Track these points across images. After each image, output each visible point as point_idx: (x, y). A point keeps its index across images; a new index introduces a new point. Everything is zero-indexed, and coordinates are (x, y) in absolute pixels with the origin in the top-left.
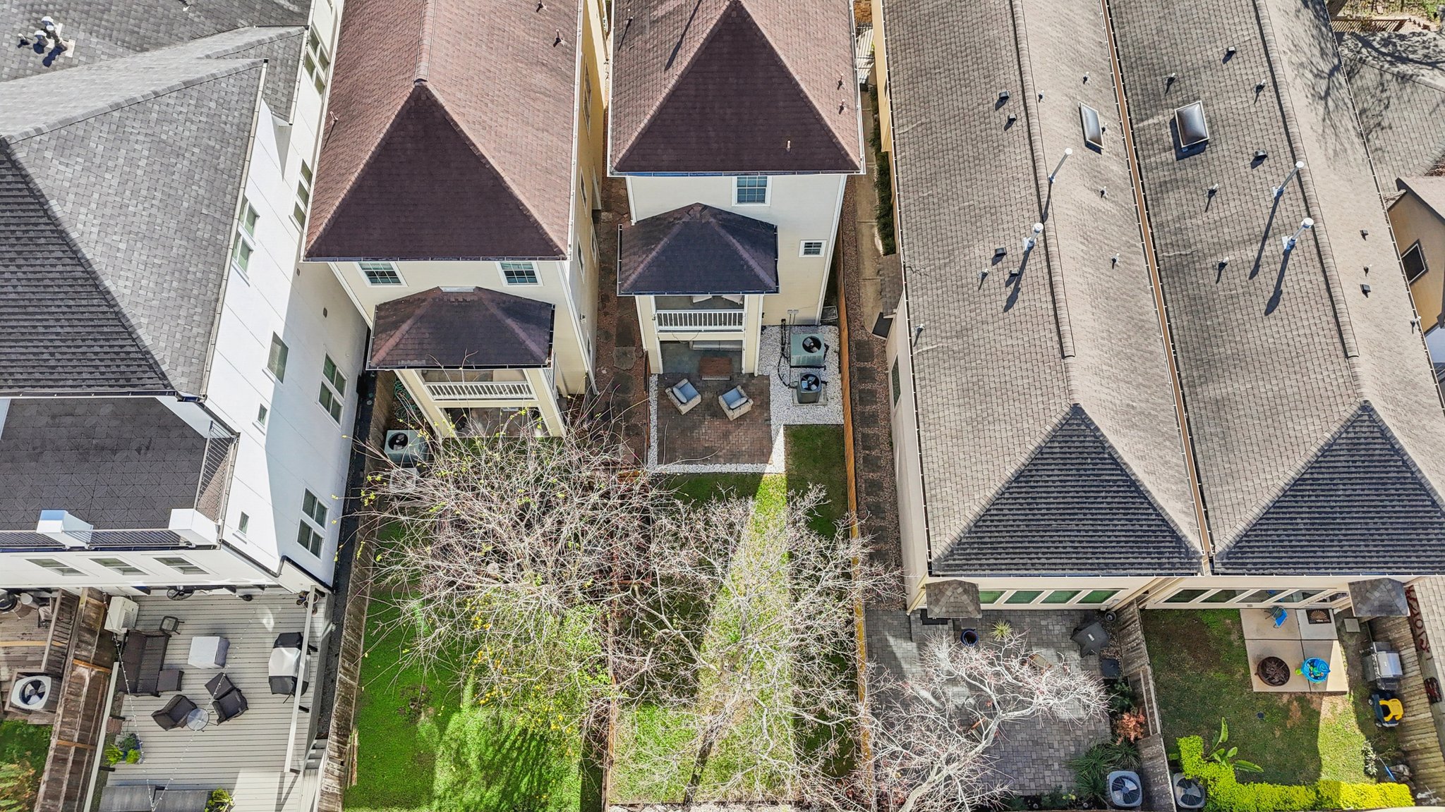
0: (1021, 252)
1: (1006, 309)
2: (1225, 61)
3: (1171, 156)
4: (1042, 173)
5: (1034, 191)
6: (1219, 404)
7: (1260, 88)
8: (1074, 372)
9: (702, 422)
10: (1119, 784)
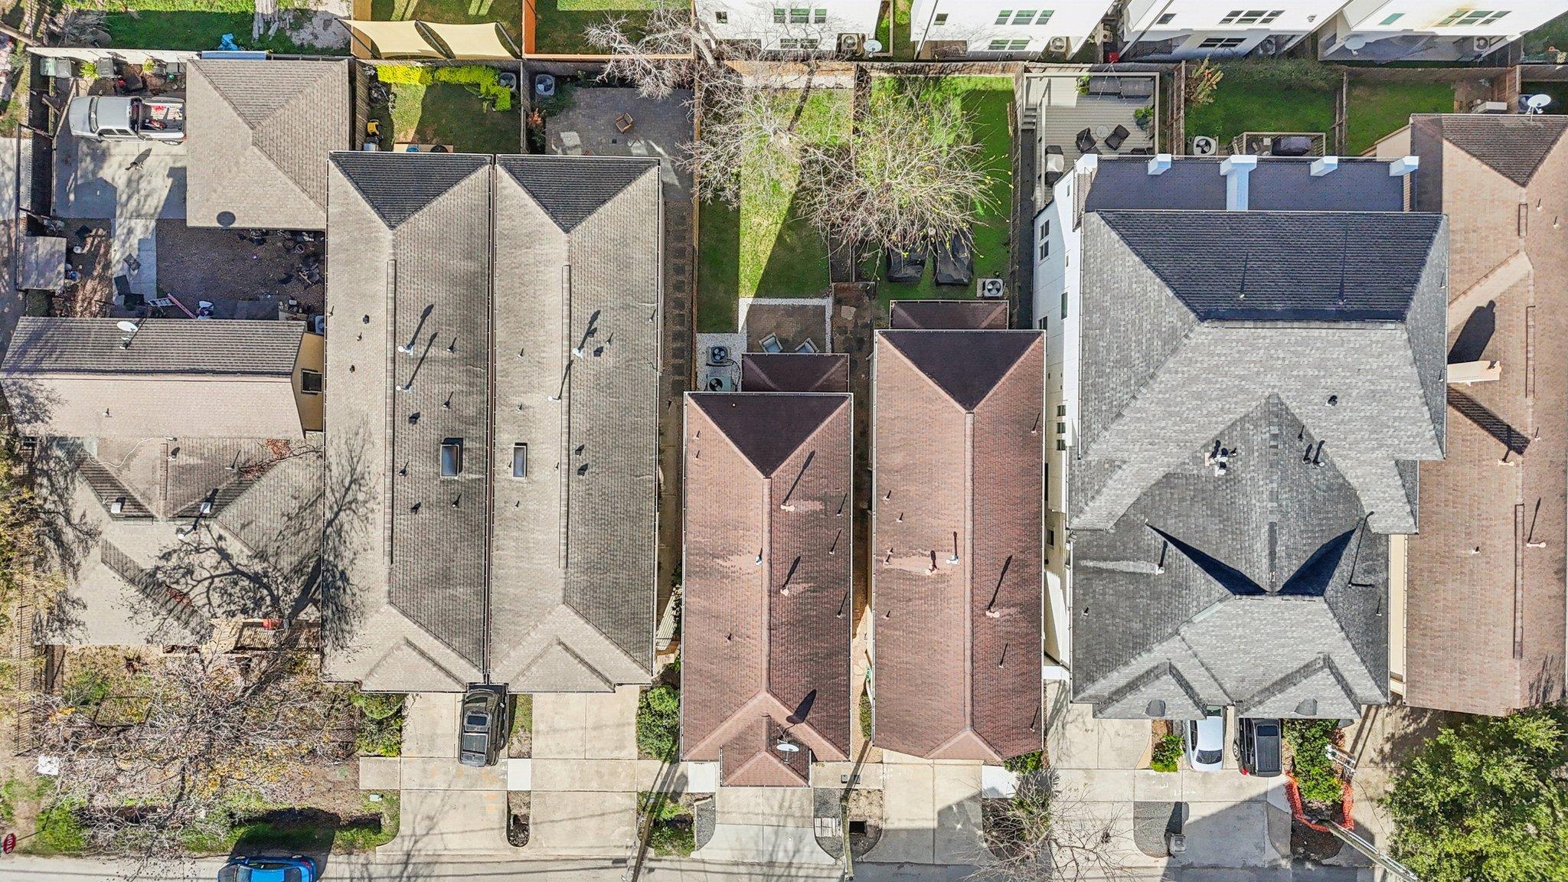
0: (585, 349)
1: (598, 313)
2: (419, 504)
3: (467, 444)
4: (565, 402)
5: (572, 391)
6: (470, 256)
7: (404, 472)
8: (565, 255)
9: (795, 336)
10: (547, 89)
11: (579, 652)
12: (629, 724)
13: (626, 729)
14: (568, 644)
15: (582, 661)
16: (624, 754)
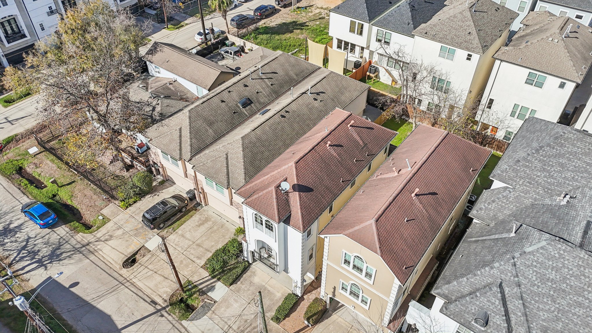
0: (312, 95)
1: (324, 93)
2: (225, 102)
3: (252, 105)
5: (299, 98)
7: (229, 92)
8: (326, 74)
11: (229, 163)
12: (211, 252)
13: (208, 253)
14: (229, 158)
15: (227, 167)
16: (198, 261)
